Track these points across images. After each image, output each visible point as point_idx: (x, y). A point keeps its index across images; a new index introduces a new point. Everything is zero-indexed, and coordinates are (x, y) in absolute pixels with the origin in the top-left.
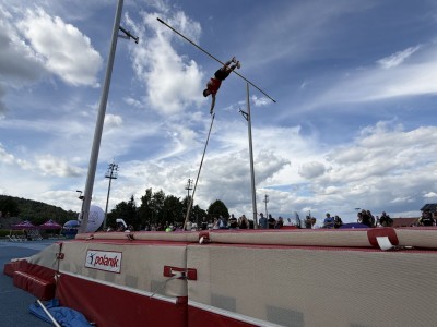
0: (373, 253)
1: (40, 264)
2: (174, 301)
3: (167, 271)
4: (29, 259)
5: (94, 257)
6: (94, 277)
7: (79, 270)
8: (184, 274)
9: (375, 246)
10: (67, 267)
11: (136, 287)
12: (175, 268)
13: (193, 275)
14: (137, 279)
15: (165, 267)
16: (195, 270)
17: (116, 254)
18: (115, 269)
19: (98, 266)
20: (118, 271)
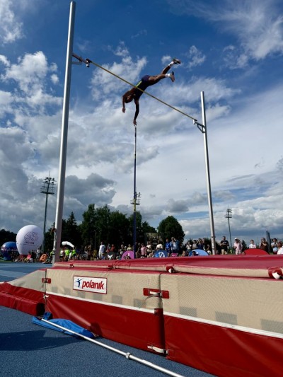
0: (271, 282)
1: (24, 286)
2: (153, 312)
3: (146, 292)
4: (12, 283)
5: (81, 285)
6: (83, 297)
7: (67, 291)
8: (159, 294)
9: (271, 277)
10: (55, 289)
11: (121, 303)
12: (152, 290)
13: (166, 295)
14: (121, 298)
15: (144, 289)
16: (167, 292)
17: (102, 280)
18: (101, 291)
19: (85, 288)
20: (105, 292)
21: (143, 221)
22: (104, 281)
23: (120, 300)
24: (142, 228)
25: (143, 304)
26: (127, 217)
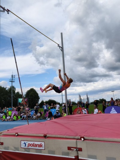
5: (27, 145)
6: (28, 152)
8: (77, 150)
11: (54, 154)
12: (73, 148)
13: (80, 150)
14: (54, 151)
15: (68, 147)
16: (81, 148)
17: (41, 143)
18: (41, 148)
19: (30, 147)
20: (44, 149)
21: (16, 92)
22: (43, 143)
23: (53, 152)
24: (16, 96)
25: (68, 154)
26: (7, 89)
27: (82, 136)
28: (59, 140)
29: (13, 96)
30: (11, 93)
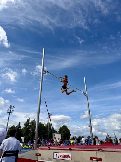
3: (91, 159)
8: (97, 160)
12: (94, 158)
16: (101, 159)
21: (52, 128)
26: (44, 125)
27: (99, 148)
28: (83, 152)
29: (49, 132)
30: (48, 128)
